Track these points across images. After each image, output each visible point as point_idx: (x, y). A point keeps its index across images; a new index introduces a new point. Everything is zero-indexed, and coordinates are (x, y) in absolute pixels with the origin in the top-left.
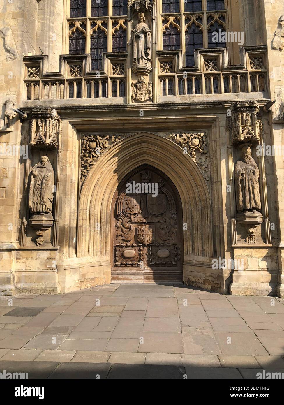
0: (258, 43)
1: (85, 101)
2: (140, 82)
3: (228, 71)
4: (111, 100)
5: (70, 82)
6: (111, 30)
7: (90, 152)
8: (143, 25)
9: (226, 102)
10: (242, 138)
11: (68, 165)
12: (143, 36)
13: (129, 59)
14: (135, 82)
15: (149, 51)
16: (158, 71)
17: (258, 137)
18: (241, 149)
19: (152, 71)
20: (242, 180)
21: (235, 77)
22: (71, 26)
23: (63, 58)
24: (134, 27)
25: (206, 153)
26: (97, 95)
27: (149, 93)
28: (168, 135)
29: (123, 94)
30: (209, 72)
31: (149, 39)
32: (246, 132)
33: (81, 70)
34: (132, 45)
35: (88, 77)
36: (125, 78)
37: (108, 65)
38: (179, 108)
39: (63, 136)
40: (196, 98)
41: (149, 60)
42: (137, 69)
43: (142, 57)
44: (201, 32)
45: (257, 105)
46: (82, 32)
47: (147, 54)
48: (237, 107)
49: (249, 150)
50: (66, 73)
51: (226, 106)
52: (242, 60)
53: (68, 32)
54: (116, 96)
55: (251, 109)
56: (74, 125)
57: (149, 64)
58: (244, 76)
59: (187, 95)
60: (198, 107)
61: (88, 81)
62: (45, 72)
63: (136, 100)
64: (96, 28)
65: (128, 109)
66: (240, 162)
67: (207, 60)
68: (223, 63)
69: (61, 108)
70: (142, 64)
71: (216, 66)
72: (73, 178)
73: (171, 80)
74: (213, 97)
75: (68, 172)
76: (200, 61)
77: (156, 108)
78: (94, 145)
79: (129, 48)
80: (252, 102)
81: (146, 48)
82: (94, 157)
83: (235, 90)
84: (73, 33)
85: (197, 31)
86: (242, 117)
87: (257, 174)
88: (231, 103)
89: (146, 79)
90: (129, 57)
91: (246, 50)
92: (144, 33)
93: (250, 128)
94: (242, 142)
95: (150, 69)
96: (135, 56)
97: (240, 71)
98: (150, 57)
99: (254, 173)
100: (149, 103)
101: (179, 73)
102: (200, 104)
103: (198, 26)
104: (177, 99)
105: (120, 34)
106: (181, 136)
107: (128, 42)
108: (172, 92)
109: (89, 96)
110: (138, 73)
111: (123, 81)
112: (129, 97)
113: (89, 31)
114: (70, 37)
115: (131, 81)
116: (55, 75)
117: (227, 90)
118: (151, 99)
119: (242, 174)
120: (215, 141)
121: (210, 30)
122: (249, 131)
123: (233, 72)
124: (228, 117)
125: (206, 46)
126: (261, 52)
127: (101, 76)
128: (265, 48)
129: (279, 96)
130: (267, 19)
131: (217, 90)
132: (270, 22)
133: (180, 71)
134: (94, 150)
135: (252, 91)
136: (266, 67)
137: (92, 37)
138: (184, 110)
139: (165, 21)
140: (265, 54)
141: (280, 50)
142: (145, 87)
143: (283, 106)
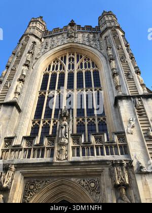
0: (122, 131)
1: (32, 160)
2: (62, 150)
3: (107, 144)
4: (46, 159)
5: (25, 150)
6: (52, 124)
7: (29, 192)
8: (65, 122)
9: (107, 161)
10: (119, 183)
13: (57, 138)
14: (59, 150)
15: (67, 134)
16: (71, 144)
17: (127, 182)
18: (119, 190)
19: (68, 144)
21: (111, 147)
22: (33, 123)
23: (24, 138)
24: (61, 123)
25: (99, 193)
26: (38, 157)
27: (66, 155)
28: (76, 180)
29: (52, 155)
30: (97, 144)
31: (67, 128)
32: (120, 178)
33: (32, 143)
34: (59, 131)
35: (35, 147)
36: (54, 147)
37: (46, 141)
38: (82, 164)
39: (15, 182)
40: (92, 158)
41: (67, 138)
42: (61, 142)
43: (63, 137)
44: (95, 125)
45: (125, 163)
46: (38, 125)
47: (66, 136)
48: (114, 164)
49: (124, 191)
50: (24, 145)
51: (108, 163)
52: (114, 138)
53: (31, 125)
55: (121, 164)
56: (23, 174)
57: (67, 140)
58: (116, 146)
59: (86, 157)
60: (93, 163)
61: (34, 150)
62: (13, 145)
63: (58, 159)
64: (45, 123)
65: (54, 164)
67: (96, 139)
68: (104, 140)
69: (17, 164)
70: (63, 140)
73: (78, 149)
74: (100, 158)
76: (93, 139)
77: (69, 164)
78: (32, 187)
79: (57, 132)
80: (121, 161)
81: (66, 133)
82: (31, 195)
83: (112, 154)
84: (34, 126)
85: (93, 124)
86: (117, 169)
88: (110, 161)
90: (57, 137)
91: (115, 134)
92: (65, 126)
93: (122, 176)
94: (119, 186)
95: (67, 142)
96: (60, 137)
97: (114, 144)
98: (67, 137)
100: (65, 161)
101: (82, 145)
102: (93, 161)
103: (93, 122)
104: (81, 158)
105: (55, 127)
106: (84, 181)
107: (57, 130)
108: (78, 155)
109: (33, 157)
110: (61, 144)
111: (53, 150)
112: (55, 158)
113: (41, 125)
114: (32, 128)
115: (56, 149)
116: (19, 146)
117: (108, 154)
118: (66, 159)
120: (104, 184)
121: (99, 125)
122: (121, 178)
123: (110, 144)
124: (110, 169)
125: (97, 131)
126: (123, 134)
127: (42, 147)
128: (125, 133)
129: (135, 157)
130: (123, 120)
131: (102, 154)
132: (125, 121)
133: (83, 143)
134: (32, 190)
135: (121, 154)
136: (126, 142)
137: (42, 127)
138: (84, 165)
139: (78, 120)
140: (125, 135)
141: (132, 134)
142: (64, 152)
143: (139, 163)
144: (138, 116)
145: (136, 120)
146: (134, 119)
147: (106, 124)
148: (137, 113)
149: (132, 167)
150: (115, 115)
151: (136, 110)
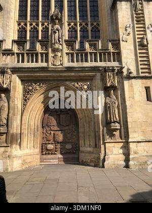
0: (116, 38)
1: (26, 65)
2: (56, 55)
3: (101, 51)
4: (40, 64)
5: (18, 54)
6: (40, 28)
7: (28, 92)
8: (57, 26)
9: (100, 67)
10: (109, 85)
11: (16, 99)
12: (57, 32)
13: (50, 43)
14: (53, 55)
15: (60, 40)
16: (65, 50)
17: (116, 85)
19: (62, 50)
20: (109, 107)
21: (104, 54)
22: (19, 25)
23: (14, 41)
24: (52, 27)
26: (32, 62)
27: (61, 61)
28: (71, 83)
29: (47, 61)
30: (91, 51)
31: (60, 33)
32: (110, 82)
33: (24, 48)
34: (51, 36)
35: (28, 52)
36: (48, 53)
37: (38, 46)
38: (77, 69)
39: (13, 83)
40: (85, 64)
41: (60, 44)
42: (54, 48)
43: (57, 43)
44: (88, 31)
45: (116, 68)
46: (25, 28)
47: (59, 41)
48: (106, 70)
49: (112, 91)
50: (15, 49)
51: (100, 69)
52: (108, 46)
53: (17, 28)
54: (43, 62)
55: (113, 70)
57: (61, 46)
58: (109, 53)
59: (80, 63)
60: (87, 69)
61: (28, 54)
62: (3, 49)
63: (53, 65)
64: (32, 26)
65: (49, 69)
66: (108, 98)
67: (91, 45)
68: (99, 47)
69: (13, 68)
70: (57, 46)
71: (95, 48)
72: (19, 106)
73: (72, 55)
74: (94, 64)
75: (16, 103)
76: (87, 45)
77: (64, 69)
78: (31, 88)
79: (50, 38)
80: (113, 67)
81: (59, 38)
82: (30, 94)
83: (105, 61)
84: (20, 28)
85: (85, 30)
86: (108, 74)
87: (117, 104)
88: (103, 67)
89: (59, 54)
91: (110, 41)
92: (58, 30)
94: (109, 87)
95: (61, 48)
96: (53, 42)
98: (61, 42)
99: (115, 103)
100: (61, 66)
101: (77, 52)
102: (87, 67)
103: (86, 28)
104: (75, 64)
105: (45, 30)
106: (77, 84)
107: (50, 34)
108: (73, 61)
109: (28, 62)
110: (54, 51)
111: (47, 55)
112: (50, 63)
113: (29, 28)
114: (18, 31)
115: (51, 55)
116: (10, 50)
117: (101, 61)
118: (61, 65)
119: (109, 104)
120: (95, 87)
121: (91, 31)
122: (112, 82)
123: (104, 51)
124: (101, 74)
125: (90, 38)
126: (117, 42)
127: (35, 52)
128: (119, 40)
129: (126, 64)
130: (120, 26)
131: (96, 61)
132: (121, 28)
133: (77, 50)
134: (31, 91)
135: (113, 61)
136: (120, 50)
137: (30, 31)
138: (79, 71)
139: (69, 25)
140: (119, 43)
141: (126, 41)
142: (58, 58)
143: (128, 69)
144: (135, 22)
145: (133, 26)
146: (131, 25)
147: (99, 31)
148: (135, 19)
149: (122, 72)
150: (110, 20)
151: (135, 15)
